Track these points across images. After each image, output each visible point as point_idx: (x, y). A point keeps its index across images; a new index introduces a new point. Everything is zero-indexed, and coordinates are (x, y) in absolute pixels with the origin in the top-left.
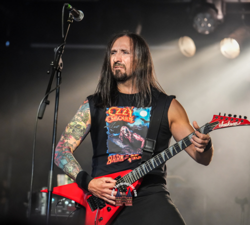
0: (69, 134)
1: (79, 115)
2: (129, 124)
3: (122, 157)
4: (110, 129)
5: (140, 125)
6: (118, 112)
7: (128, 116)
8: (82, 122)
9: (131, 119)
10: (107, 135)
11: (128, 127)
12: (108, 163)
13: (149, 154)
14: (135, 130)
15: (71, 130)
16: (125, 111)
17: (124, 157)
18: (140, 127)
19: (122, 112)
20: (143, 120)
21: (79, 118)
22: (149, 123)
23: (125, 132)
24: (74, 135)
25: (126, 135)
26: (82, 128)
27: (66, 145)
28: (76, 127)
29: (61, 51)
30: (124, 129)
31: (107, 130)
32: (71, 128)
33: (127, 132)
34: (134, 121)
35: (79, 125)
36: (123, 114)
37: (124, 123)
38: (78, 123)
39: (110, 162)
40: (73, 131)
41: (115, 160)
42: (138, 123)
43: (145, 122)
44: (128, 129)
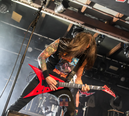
0: (47, 51)
5: (72, 65)
8: (54, 49)
15: (49, 50)
21: (53, 47)
24: (49, 53)
25: (65, 66)
27: (44, 56)
28: (51, 50)
31: (60, 61)
32: (49, 49)
34: (71, 62)
38: (52, 49)
39: (54, 70)
40: (49, 51)
44: (67, 64)
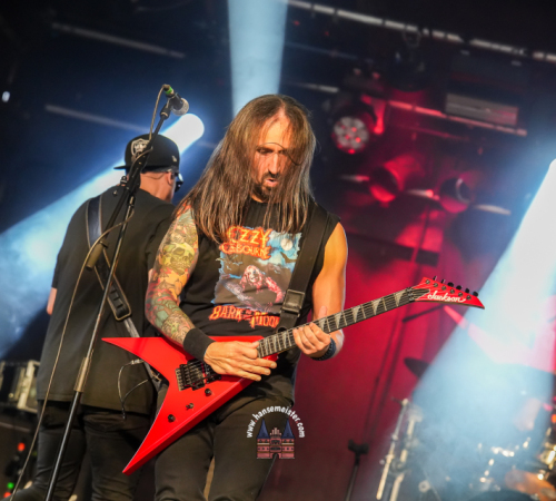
1: (177, 231)
2: (260, 261)
3: (239, 313)
4: (225, 265)
5: (279, 265)
6: (244, 236)
7: (259, 246)
8: (186, 244)
9: (264, 252)
10: (218, 274)
11: (258, 266)
12: (211, 317)
13: (292, 316)
14: (270, 272)
15: (168, 259)
16: (255, 237)
17: (244, 313)
18: (278, 269)
19: (248, 238)
20: (284, 256)
21: (179, 236)
22: (293, 264)
23: (252, 276)
25: (253, 281)
26: (186, 254)
27: (163, 286)
29: (143, 163)
30: (250, 270)
31: (220, 266)
32: (168, 256)
33: (256, 275)
34: (269, 255)
35: (180, 249)
36: (252, 241)
37: (252, 260)
39: (215, 315)
41: (224, 315)
42: (276, 259)
43: (288, 261)
44: (257, 271)
